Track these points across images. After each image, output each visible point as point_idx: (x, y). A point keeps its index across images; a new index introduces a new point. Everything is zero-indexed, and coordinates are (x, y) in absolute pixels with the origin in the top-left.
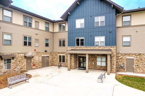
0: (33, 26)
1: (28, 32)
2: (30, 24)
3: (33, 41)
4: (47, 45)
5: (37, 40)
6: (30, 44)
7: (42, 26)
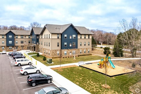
0: (24, 38)
1: (22, 40)
2: (23, 38)
3: (24, 42)
4: (29, 43)
5: (25, 42)
6: (23, 43)
7: (27, 37)
